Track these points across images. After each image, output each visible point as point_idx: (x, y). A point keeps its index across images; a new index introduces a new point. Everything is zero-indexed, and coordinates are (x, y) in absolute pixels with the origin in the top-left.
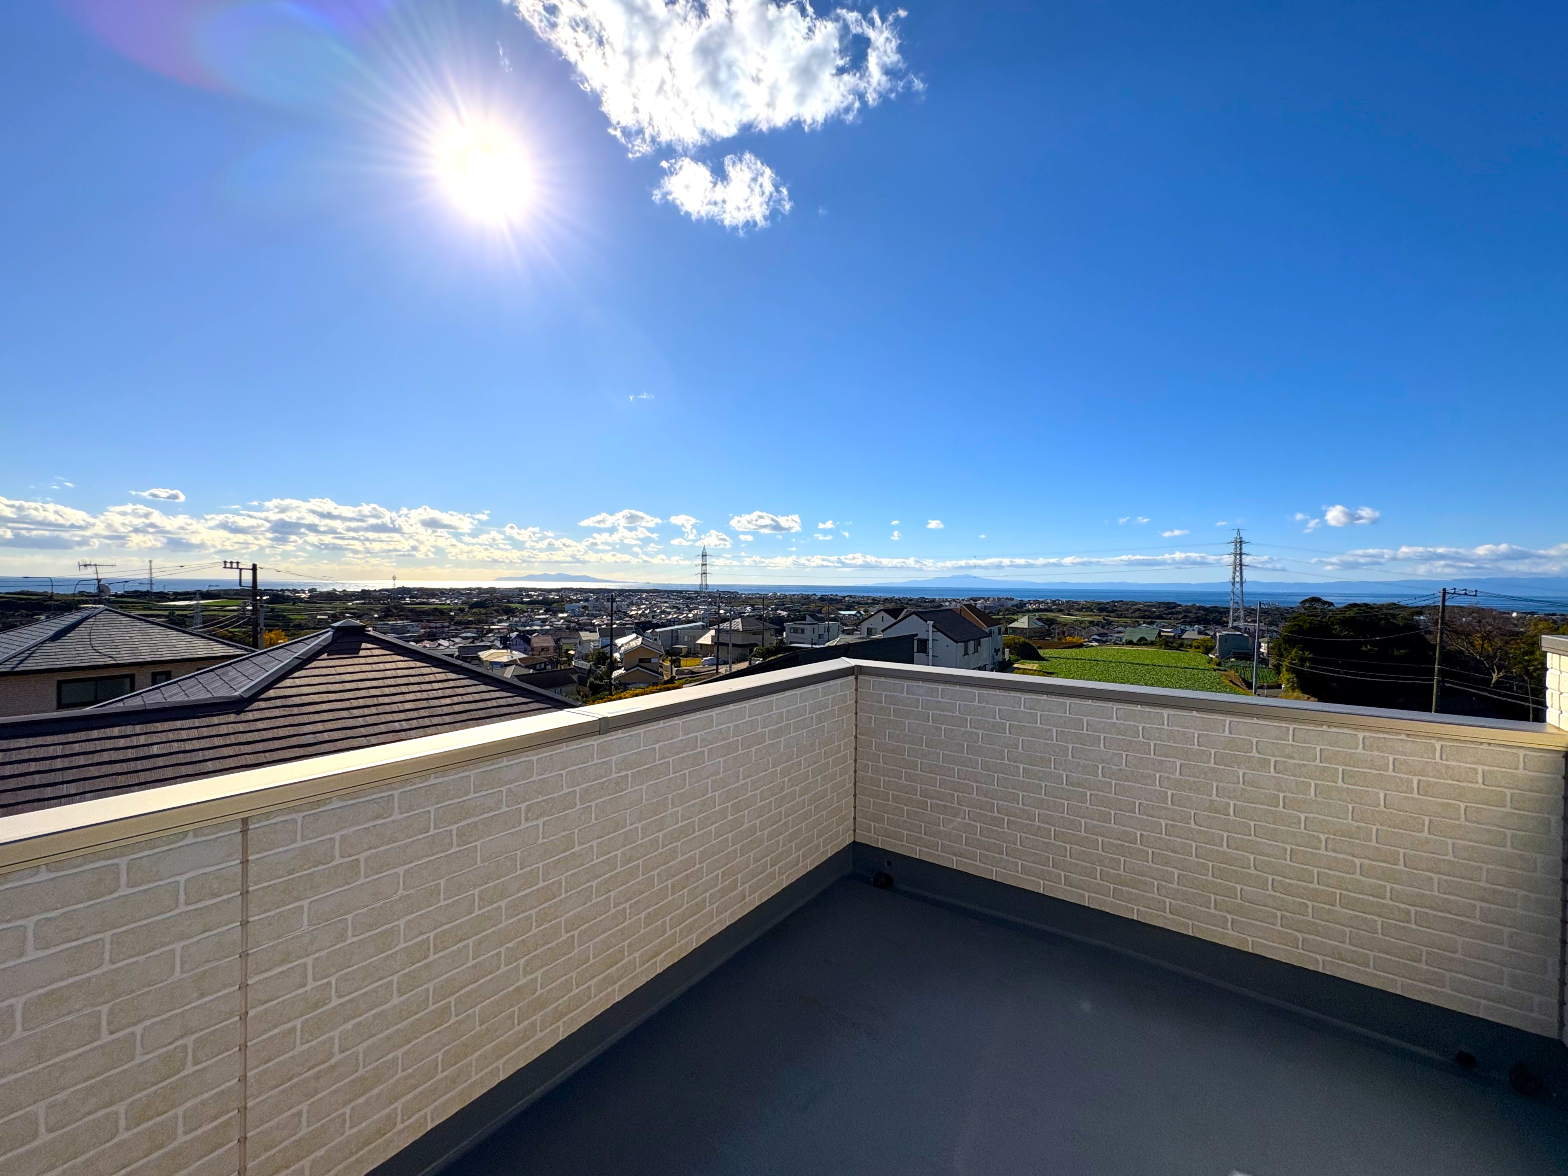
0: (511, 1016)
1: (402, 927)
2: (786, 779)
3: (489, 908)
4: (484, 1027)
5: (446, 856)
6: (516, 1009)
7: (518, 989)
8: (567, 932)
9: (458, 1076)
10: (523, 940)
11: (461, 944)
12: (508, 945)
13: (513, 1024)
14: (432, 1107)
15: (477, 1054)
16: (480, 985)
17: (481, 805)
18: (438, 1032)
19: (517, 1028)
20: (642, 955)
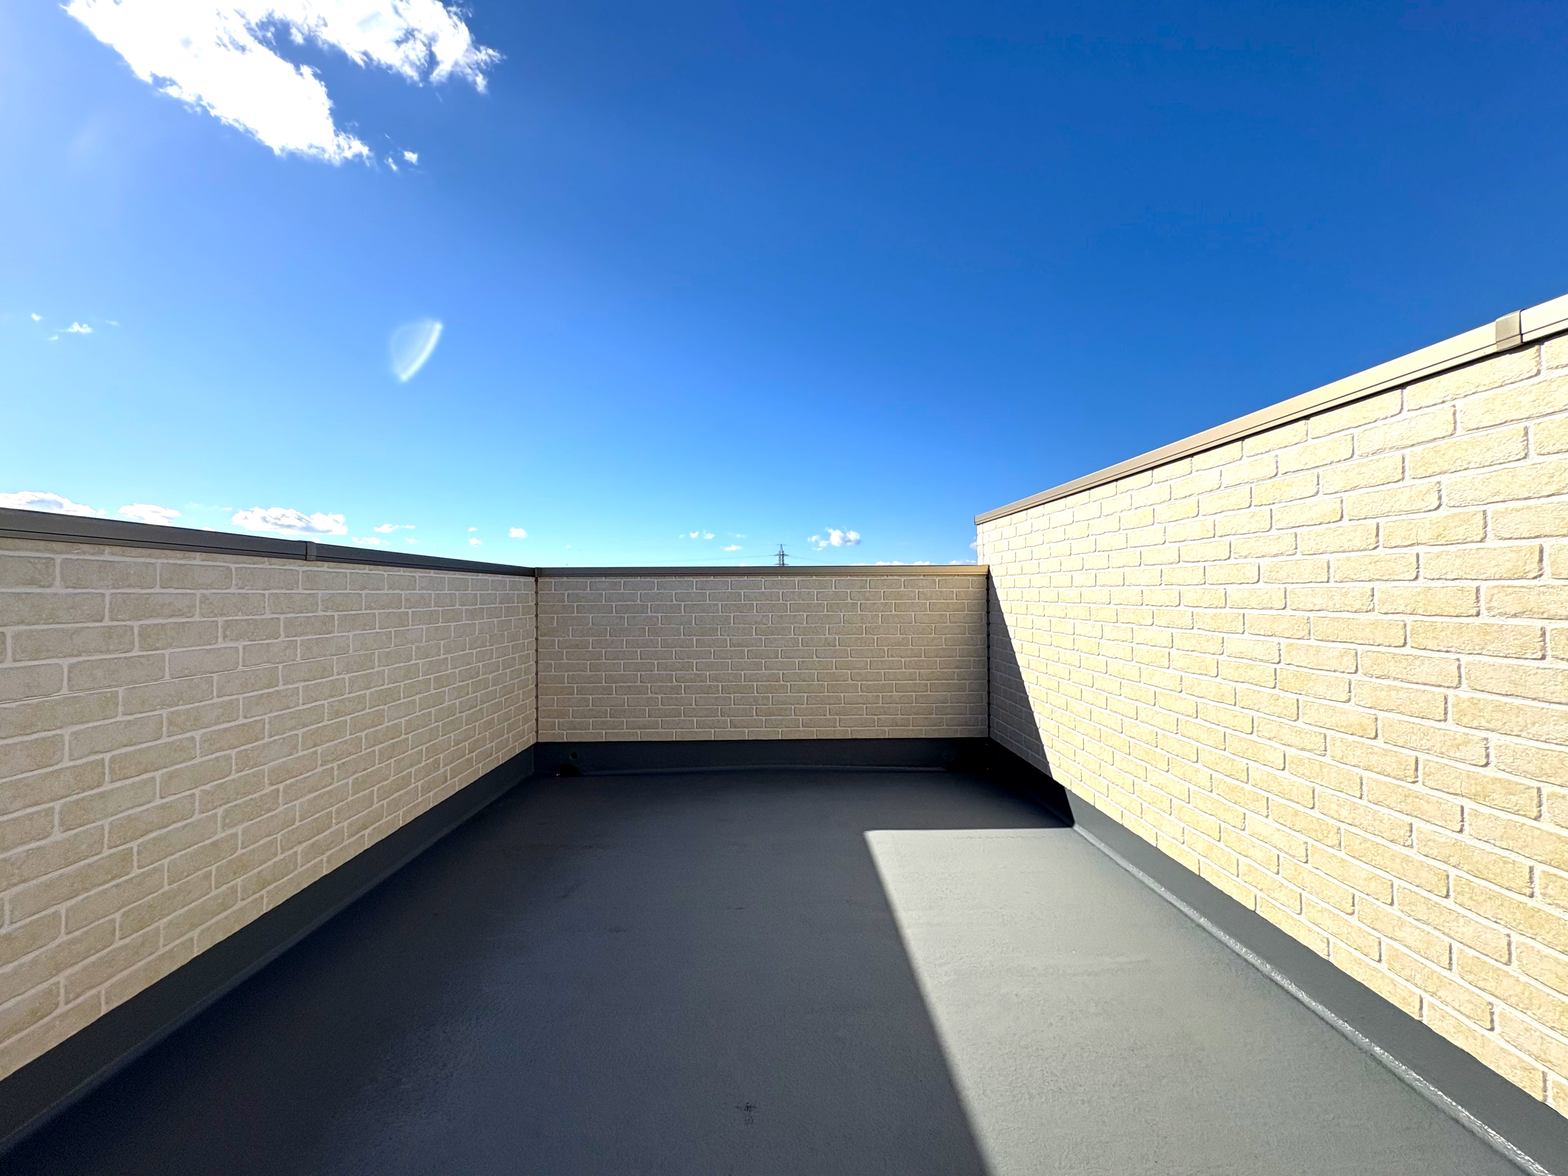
0: (208, 876)
1: (67, 738)
2: (481, 664)
3: (180, 737)
4: (175, 885)
5: (125, 658)
6: (213, 868)
7: (214, 844)
8: (272, 784)
9: (143, 944)
10: (222, 784)
11: (144, 776)
12: (203, 787)
13: (210, 887)
14: (108, 984)
15: (165, 920)
16: (169, 831)
17: (170, 604)
18: (117, 886)
19: (214, 893)
20: (351, 825)
